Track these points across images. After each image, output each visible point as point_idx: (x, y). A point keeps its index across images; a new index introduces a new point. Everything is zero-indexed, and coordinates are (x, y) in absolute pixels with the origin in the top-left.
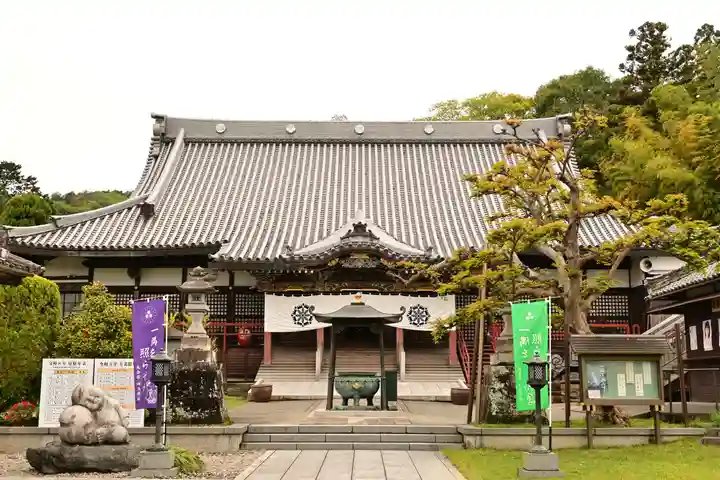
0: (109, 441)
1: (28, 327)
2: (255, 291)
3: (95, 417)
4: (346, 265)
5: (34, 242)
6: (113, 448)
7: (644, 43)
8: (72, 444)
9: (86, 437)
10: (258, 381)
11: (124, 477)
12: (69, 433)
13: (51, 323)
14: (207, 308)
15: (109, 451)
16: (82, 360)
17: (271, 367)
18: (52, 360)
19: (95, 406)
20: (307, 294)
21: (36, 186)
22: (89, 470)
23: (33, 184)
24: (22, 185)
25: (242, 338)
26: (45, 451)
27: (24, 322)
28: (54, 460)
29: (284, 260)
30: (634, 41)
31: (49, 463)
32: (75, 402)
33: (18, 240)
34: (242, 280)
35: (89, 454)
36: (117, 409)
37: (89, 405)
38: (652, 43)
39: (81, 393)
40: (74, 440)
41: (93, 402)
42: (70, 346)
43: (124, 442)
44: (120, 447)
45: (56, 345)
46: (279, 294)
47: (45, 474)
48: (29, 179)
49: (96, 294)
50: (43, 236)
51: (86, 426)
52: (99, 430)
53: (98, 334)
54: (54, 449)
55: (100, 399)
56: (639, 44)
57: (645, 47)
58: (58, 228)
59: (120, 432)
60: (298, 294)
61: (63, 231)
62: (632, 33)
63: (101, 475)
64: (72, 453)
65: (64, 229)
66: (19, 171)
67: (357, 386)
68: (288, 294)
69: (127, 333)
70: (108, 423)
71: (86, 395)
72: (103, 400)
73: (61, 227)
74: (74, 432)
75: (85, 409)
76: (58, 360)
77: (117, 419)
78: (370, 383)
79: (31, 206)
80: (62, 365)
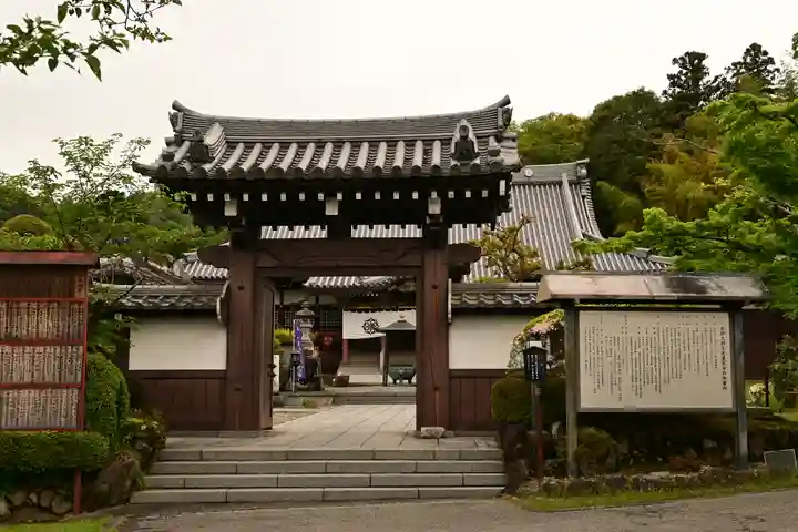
2: (336, 309)
4: (402, 290)
7: (684, 71)
10: (339, 374)
14: (311, 326)
17: (348, 364)
20: (373, 311)
25: (327, 343)
29: (357, 287)
30: (676, 70)
34: (324, 300)
38: (691, 71)
46: (353, 311)
56: (680, 72)
57: (686, 75)
58: (188, 263)
60: (367, 311)
62: (675, 61)
67: (401, 371)
68: (360, 311)
78: (410, 369)
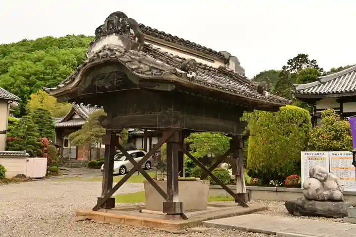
0: (331, 199)
1: (293, 134)
3: (323, 185)
5: (309, 91)
6: (334, 204)
8: (310, 200)
9: (317, 197)
11: (339, 221)
12: (308, 194)
13: (306, 132)
15: (331, 205)
16: (322, 152)
18: (306, 152)
19: (323, 179)
21: (316, 64)
22: (320, 216)
23: (315, 63)
24: (309, 65)
26: (294, 203)
27: (291, 132)
28: (299, 208)
31: (297, 210)
32: (311, 176)
33: (301, 91)
35: (319, 206)
36: (336, 181)
37: (319, 178)
39: (314, 171)
40: (311, 197)
41: (321, 176)
42: (315, 144)
43: (341, 200)
44: (338, 203)
45: (309, 144)
47: (295, 216)
48: (313, 61)
49: (329, 115)
50: (314, 88)
51: (317, 190)
52: (325, 193)
53: (330, 137)
54: (300, 202)
55: (325, 175)
59: (338, 194)
61: (324, 84)
63: (326, 219)
64: (308, 205)
65: (324, 83)
66: (307, 58)
69: (348, 136)
70: (330, 189)
71: (317, 172)
72: (327, 175)
73: (323, 83)
74: (310, 193)
75: (317, 180)
76: (309, 152)
77: (336, 186)
79: (310, 74)
80: (311, 155)
